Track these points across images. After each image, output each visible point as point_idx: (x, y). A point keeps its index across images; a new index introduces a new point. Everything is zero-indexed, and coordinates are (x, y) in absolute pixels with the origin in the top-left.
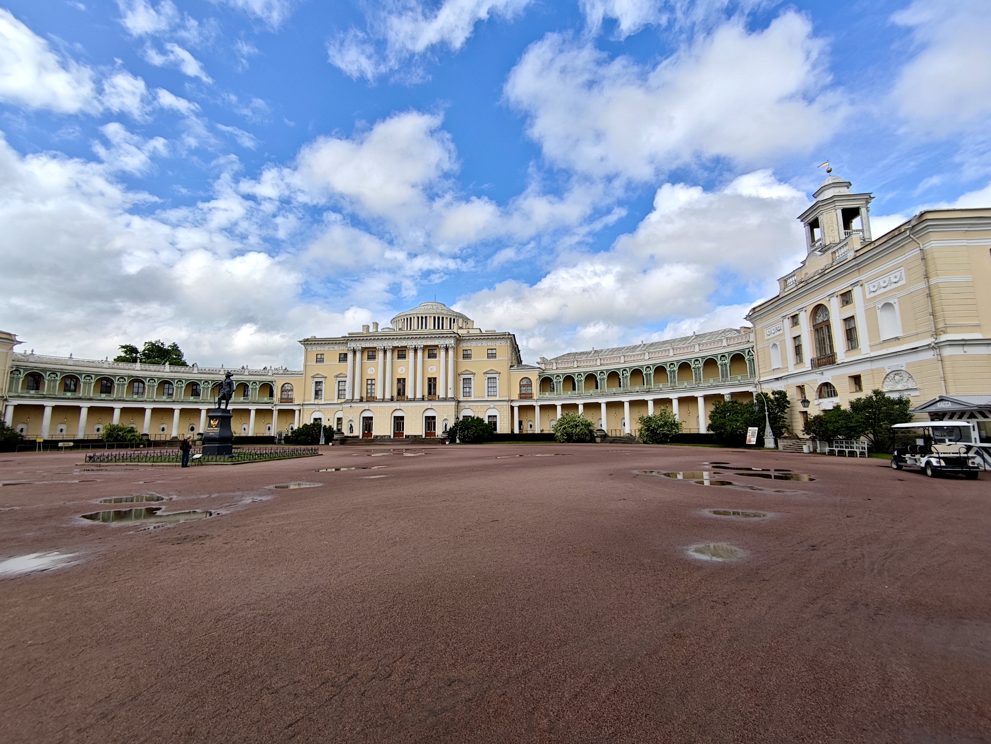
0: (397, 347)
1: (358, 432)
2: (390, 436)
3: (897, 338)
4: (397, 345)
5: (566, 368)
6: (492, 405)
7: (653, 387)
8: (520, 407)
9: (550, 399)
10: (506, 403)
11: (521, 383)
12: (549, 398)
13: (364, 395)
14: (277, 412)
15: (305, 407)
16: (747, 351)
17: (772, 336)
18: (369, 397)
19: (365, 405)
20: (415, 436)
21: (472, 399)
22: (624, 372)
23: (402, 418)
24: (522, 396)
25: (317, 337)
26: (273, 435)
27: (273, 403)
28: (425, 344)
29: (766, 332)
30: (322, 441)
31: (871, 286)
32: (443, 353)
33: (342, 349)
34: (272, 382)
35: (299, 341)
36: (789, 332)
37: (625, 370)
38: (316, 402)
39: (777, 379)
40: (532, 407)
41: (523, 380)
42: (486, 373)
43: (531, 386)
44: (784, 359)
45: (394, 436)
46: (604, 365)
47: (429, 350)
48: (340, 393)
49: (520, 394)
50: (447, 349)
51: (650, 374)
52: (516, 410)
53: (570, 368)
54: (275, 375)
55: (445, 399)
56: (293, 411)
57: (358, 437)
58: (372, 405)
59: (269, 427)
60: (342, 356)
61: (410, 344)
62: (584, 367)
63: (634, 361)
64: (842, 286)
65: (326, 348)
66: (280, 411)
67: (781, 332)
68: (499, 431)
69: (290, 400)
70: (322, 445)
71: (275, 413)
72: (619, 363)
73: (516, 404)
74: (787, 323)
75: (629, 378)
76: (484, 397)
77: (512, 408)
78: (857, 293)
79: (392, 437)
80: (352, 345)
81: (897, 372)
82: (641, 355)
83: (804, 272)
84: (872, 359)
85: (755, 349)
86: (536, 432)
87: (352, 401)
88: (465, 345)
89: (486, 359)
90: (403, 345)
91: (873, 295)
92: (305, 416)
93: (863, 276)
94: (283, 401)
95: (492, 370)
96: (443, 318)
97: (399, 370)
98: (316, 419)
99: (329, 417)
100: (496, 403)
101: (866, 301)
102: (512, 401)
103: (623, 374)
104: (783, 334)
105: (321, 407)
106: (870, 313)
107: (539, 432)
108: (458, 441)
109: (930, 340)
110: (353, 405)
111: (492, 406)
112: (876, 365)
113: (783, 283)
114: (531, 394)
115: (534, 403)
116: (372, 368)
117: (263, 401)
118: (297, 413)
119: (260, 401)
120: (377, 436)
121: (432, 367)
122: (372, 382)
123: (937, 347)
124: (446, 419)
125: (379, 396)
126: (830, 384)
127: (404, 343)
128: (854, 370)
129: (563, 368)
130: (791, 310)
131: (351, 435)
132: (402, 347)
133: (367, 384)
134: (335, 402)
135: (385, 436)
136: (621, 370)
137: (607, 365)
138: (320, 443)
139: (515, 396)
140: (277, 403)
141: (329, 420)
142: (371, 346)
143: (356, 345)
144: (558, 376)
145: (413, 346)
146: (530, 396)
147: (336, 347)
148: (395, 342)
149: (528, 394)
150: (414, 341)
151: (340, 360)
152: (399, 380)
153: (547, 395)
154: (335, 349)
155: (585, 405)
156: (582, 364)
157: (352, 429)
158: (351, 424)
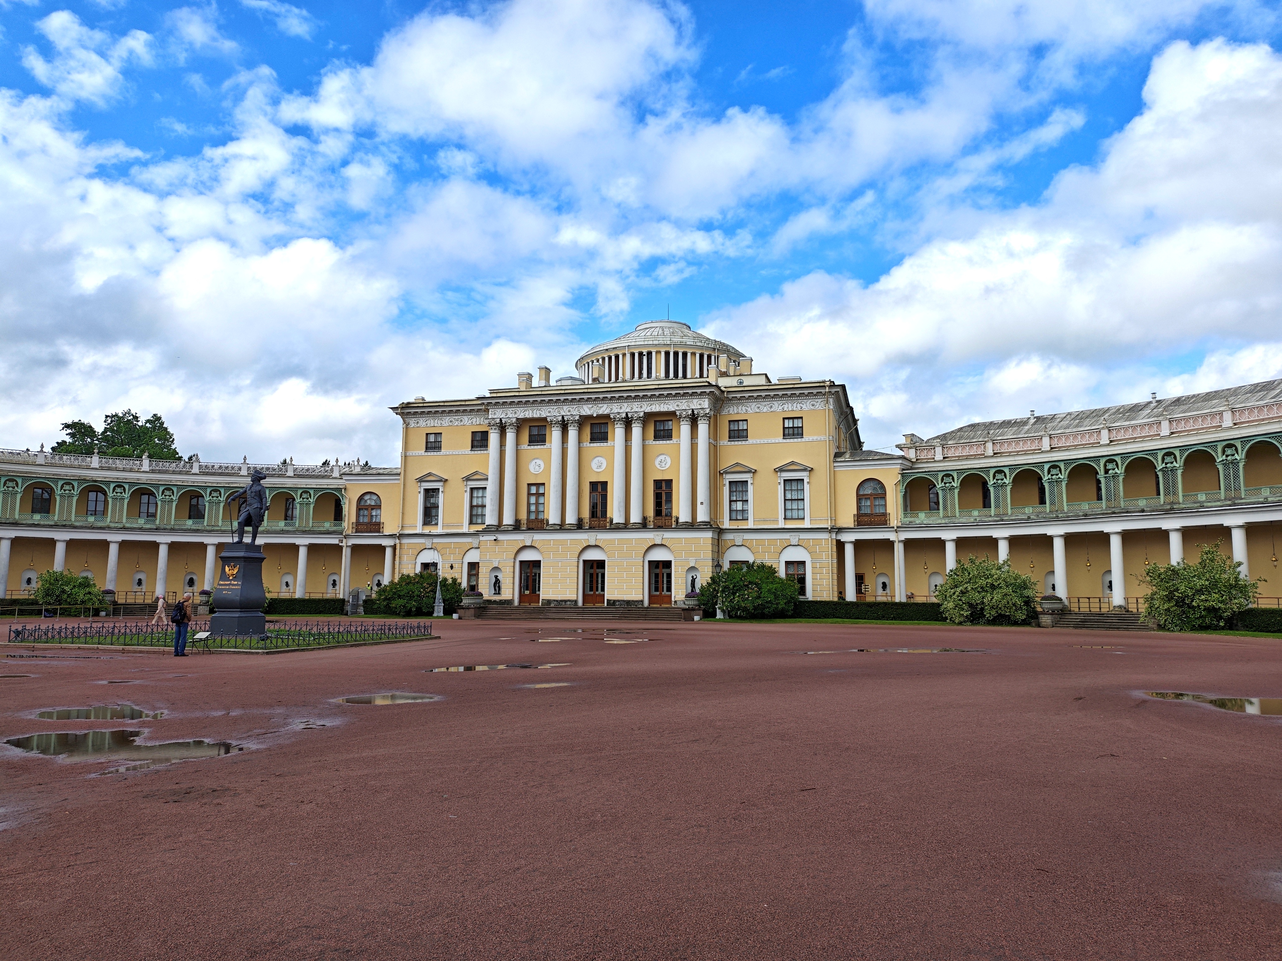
0: (590, 417)
2: (576, 602)
4: (589, 413)
5: (967, 458)
6: (794, 538)
7: (1181, 500)
8: (859, 545)
9: (928, 527)
10: (825, 536)
11: (861, 492)
12: (926, 526)
13: (523, 516)
14: (349, 550)
15: (405, 541)
18: (533, 521)
19: (525, 538)
20: (628, 602)
21: (750, 525)
22: (1110, 466)
23: (601, 564)
24: (862, 520)
25: (427, 400)
26: (341, 597)
27: (342, 534)
28: (648, 410)
30: (439, 610)
32: (685, 428)
33: (477, 423)
34: (340, 490)
35: (391, 408)
37: (1111, 461)
38: (427, 530)
40: (888, 545)
41: (866, 485)
42: (781, 470)
43: (883, 496)
45: (584, 601)
46: (1060, 449)
47: (655, 422)
48: (474, 513)
49: (859, 516)
50: (694, 420)
51: (1174, 470)
52: (849, 551)
53: (976, 457)
54: (345, 478)
55: (692, 526)
56: (381, 549)
57: (509, 602)
58: (538, 537)
59: (334, 581)
60: (478, 437)
61: (615, 410)
62: (1010, 454)
63: (1134, 440)
65: (446, 421)
66: (355, 549)
68: (810, 595)
69: (375, 527)
70: (438, 617)
71: (346, 553)
72: (1097, 445)
73: (848, 538)
75: (1121, 478)
76: (777, 521)
77: (840, 546)
79: (580, 603)
80: (497, 414)
82: (1150, 425)
86: (897, 600)
87: (498, 528)
88: (734, 411)
89: (780, 439)
90: (601, 412)
92: (405, 558)
94: (361, 528)
95: (793, 463)
96: (685, 355)
97: (594, 465)
98: (425, 566)
99: (452, 561)
100: (803, 536)
102: (840, 530)
103: (1106, 472)
105: (436, 540)
107: (904, 600)
108: (719, 615)
110: (501, 537)
111: (794, 542)
114: (885, 515)
115: (892, 536)
116: (539, 462)
117: (322, 529)
118: (389, 552)
119: (315, 529)
120: (549, 602)
121: (662, 457)
122: (537, 490)
124: (693, 568)
125: (553, 517)
127: (604, 409)
129: (959, 458)
131: (497, 598)
132: (599, 417)
133: (529, 494)
134: (465, 529)
135: (566, 601)
136: (1103, 461)
137: (1067, 449)
138: (435, 615)
139: (847, 518)
140: (349, 532)
141: (452, 567)
142: (535, 416)
143: (507, 414)
144: (948, 475)
145: (624, 415)
146: (881, 521)
147: (466, 419)
148: (585, 407)
149: (877, 515)
150: (626, 405)
151: (473, 446)
152: (594, 485)
153: (922, 517)
154: (462, 424)
155: (1014, 541)
156: (1005, 448)
157: (499, 587)
158: (496, 577)
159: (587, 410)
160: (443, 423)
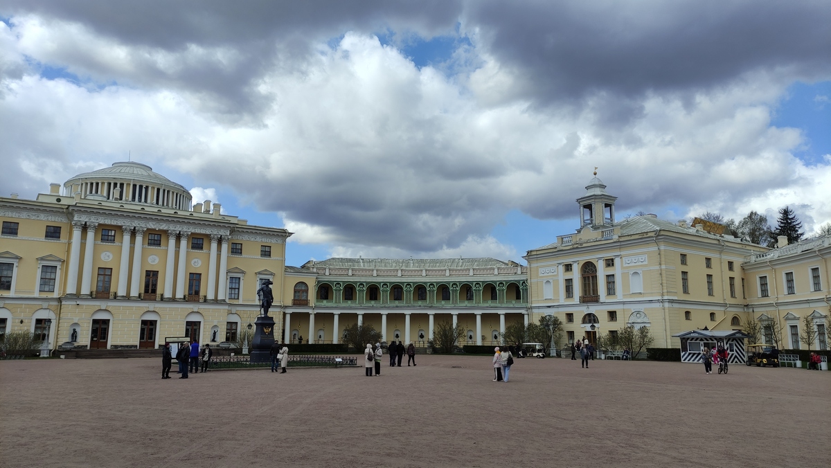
0: (155, 230)
1: (84, 339)
3: (640, 293)
4: (153, 227)
5: (340, 275)
7: (435, 303)
8: (293, 315)
10: (278, 310)
11: (297, 288)
12: (326, 307)
13: (95, 289)
16: (521, 282)
17: (545, 275)
18: (100, 292)
21: (240, 302)
23: (154, 322)
24: (296, 303)
28: (193, 231)
29: (541, 270)
31: (627, 260)
32: (215, 245)
33: (52, 220)
36: (562, 275)
39: (549, 307)
40: (307, 316)
41: (299, 285)
42: (259, 273)
43: (307, 291)
44: (556, 292)
46: (382, 276)
47: (193, 238)
48: (46, 283)
49: (294, 300)
50: (220, 241)
51: (434, 291)
52: (289, 318)
53: (344, 275)
55: (216, 301)
57: (84, 347)
58: (111, 305)
60: (52, 230)
61: (172, 228)
62: (360, 276)
64: (609, 255)
65: (24, 215)
67: (555, 273)
72: (396, 276)
73: (289, 311)
74: (562, 268)
75: (412, 292)
76: (254, 301)
77: (285, 314)
78: (617, 261)
79: (138, 347)
80: (80, 218)
81: (638, 312)
82: (418, 271)
83: (579, 236)
84: (624, 303)
85: (529, 281)
86: (310, 343)
87: (77, 296)
88: (239, 239)
89: (259, 257)
90: (161, 228)
91: (627, 265)
93: (623, 253)
95: (265, 270)
97: (150, 259)
99: (22, 316)
101: (622, 267)
102: (286, 307)
104: (557, 275)
105: (7, 302)
106: (625, 275)
109: (660, 298)
110: (79, 303)
112: (627, 307)
113: (560, 240)
114: (307, 300)
115: (310, 311)
116: (108, 254)
120: (116, 346)
121: (196, 260)
122: (106, 272)
123: (663, 301)
124: (216, 326)
125: (121, 292)
126: (594, 316)
127: (164, 227)
128: (612, 308)
130: (568, 261)
131: (73, 345)
132: (160, 230)
133: (99, 275)
134: (36, 295)
135: (129, 346)
136: (404, 284)
137: (384, 276)
139: (289, 302)
141: (22, 322)
142: (112, 223)
143: (90, 219)
144: (338, 284)
145: (178, 232)
146: (305, 303)
147: (42, 217)
148: (150, 223)
149: (304, 300)
150: (179, 226)
151: (46, 236)
152: (148, 273)
153: (325, 303)
154: (38, 218)
155: (365, 316)
156: (357, 273)
157: (76, 337)
158: (74, 330)
159: (151, 225)
160: (21, 216)
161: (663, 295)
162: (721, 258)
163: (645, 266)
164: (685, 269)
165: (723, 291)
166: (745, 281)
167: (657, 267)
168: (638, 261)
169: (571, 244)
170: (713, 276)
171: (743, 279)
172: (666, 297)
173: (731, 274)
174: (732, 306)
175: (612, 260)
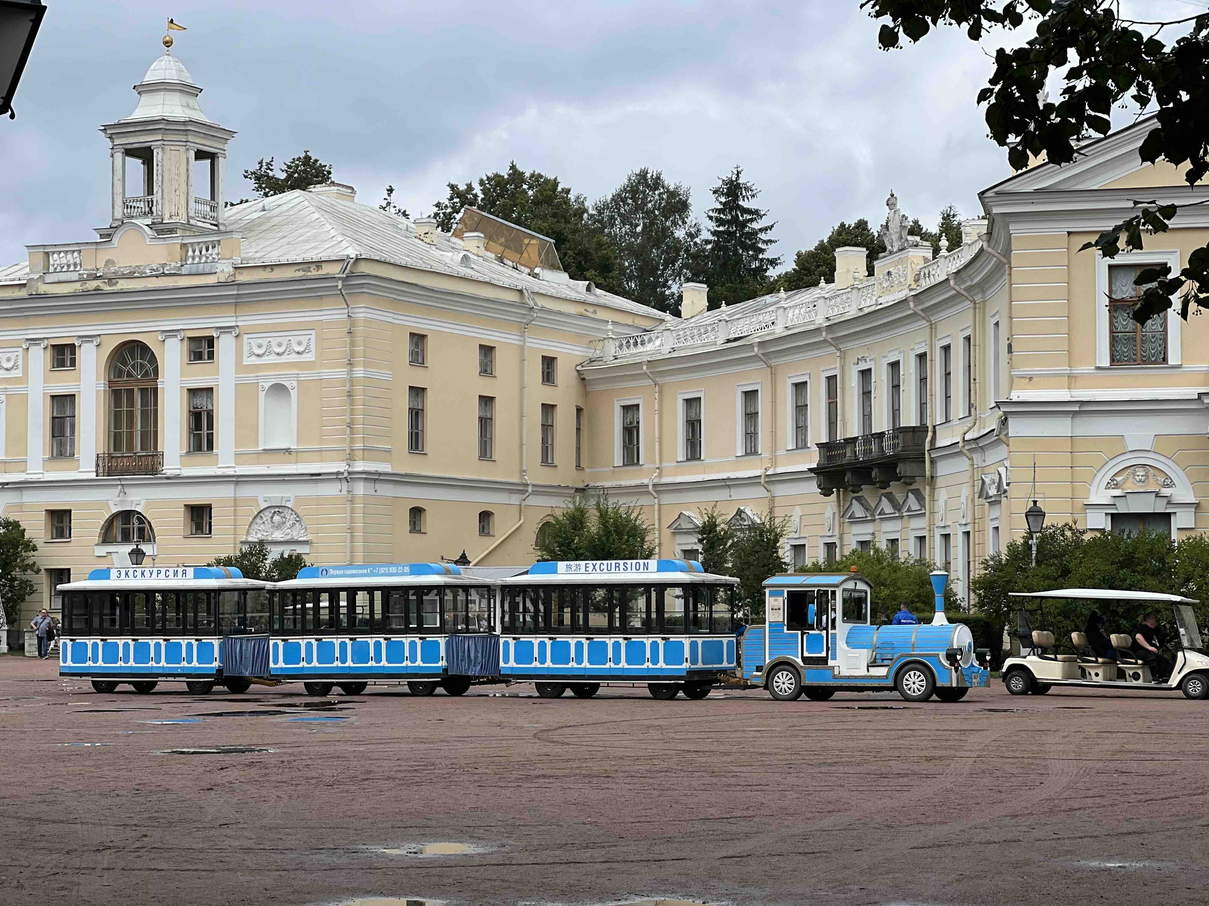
3: (288, 451)
31: (254, 343)
36: (40, 381)
64: (200, 324)
67: (17, 373)
74: (39, 357)
78: (224, 345)
81: (278, 509)
83: (107, 252)
84: (238, 480)
91: (254, 360)
93: (245, 321)
101: (240, 366)
104: (24, 379)
106: (245, 393)
109: (341, 467)
112: (247, 491)
113: (40, 258)
123: (350, 477)
126: (141, 519)
128: (199, 495)
130: (63, 331)
161: (351, 458)
162: (522, 348)
163: (308, 365)
164: (418, 378)
165: (521, 445)
166: (585, 414)
167: (341, 373)
168: (289, 350)
169: (75, 276)
170: (497, 401)
171: (579, 410)
172: (359, 466)
173: (549, 395)
174: (542, 490)
175: (210, 341)
